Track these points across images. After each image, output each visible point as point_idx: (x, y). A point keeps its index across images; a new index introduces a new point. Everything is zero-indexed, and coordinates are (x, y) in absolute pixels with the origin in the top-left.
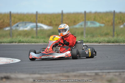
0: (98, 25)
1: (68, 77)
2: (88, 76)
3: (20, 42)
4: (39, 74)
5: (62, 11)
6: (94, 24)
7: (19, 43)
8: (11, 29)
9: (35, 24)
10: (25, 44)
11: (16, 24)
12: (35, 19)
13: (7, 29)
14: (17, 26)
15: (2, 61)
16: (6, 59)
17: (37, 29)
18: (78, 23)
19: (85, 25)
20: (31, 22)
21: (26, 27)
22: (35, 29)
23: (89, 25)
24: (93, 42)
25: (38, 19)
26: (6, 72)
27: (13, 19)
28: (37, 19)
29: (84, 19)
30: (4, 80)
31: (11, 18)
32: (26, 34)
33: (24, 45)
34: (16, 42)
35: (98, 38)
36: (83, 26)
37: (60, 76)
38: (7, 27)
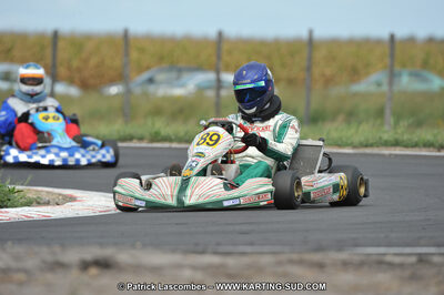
0: (436, 83)
1: (321, 266)
2: (391, 265)
3: (156, 138)
4: (216, 253)
5: (311, 32)
6: (425, 80)
7: (152, 141)
8: (128, 92)
9: (211, 76)
10: (174, 145)
11: (145, 76)
12: (214, 59)
13: (114, 90)
14: (151, 81)
15: (90, 203)
16: (103, 199)
17: (218, 95)
18: (367, 74)
19: (391, 83)
20: (199, 68)
21: (183, 86)
22: (211, 94)
23: (406, 82)
24: (415, 145)
25: (226, 58)
26: (101, 245)
27: (134, 55)
28: (219, 57)
29: (387, 60)
30: (93, 271)
31: (127, 54)
32: (181, 111)
33: (170, 148)
34: (141, 139)
35: (436, 131)
36: (385, 88)
37: (291, 262)
38: (112, 82)
